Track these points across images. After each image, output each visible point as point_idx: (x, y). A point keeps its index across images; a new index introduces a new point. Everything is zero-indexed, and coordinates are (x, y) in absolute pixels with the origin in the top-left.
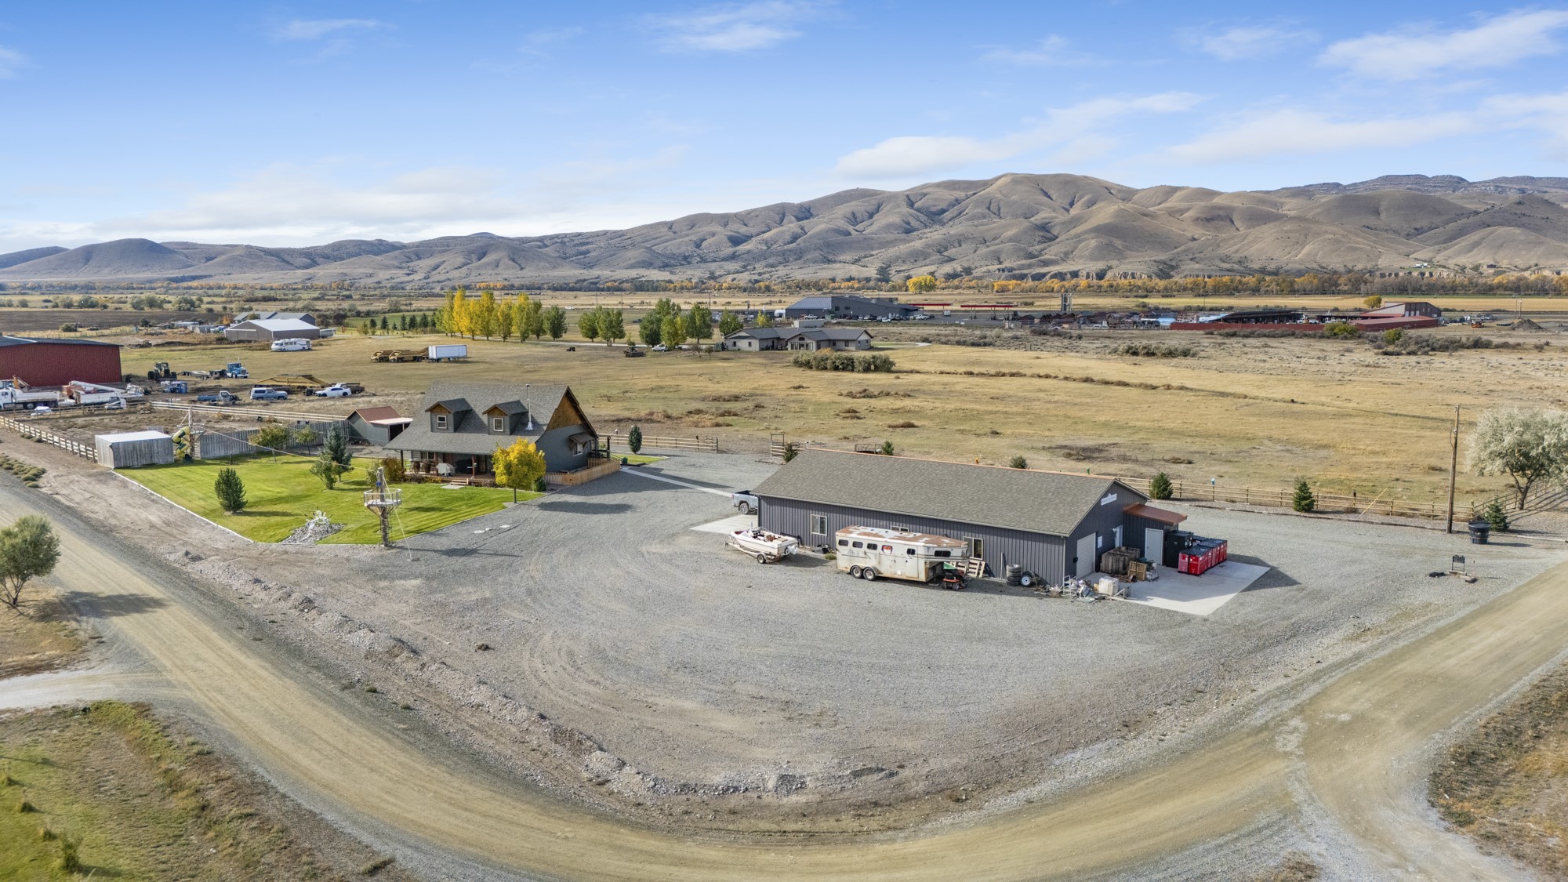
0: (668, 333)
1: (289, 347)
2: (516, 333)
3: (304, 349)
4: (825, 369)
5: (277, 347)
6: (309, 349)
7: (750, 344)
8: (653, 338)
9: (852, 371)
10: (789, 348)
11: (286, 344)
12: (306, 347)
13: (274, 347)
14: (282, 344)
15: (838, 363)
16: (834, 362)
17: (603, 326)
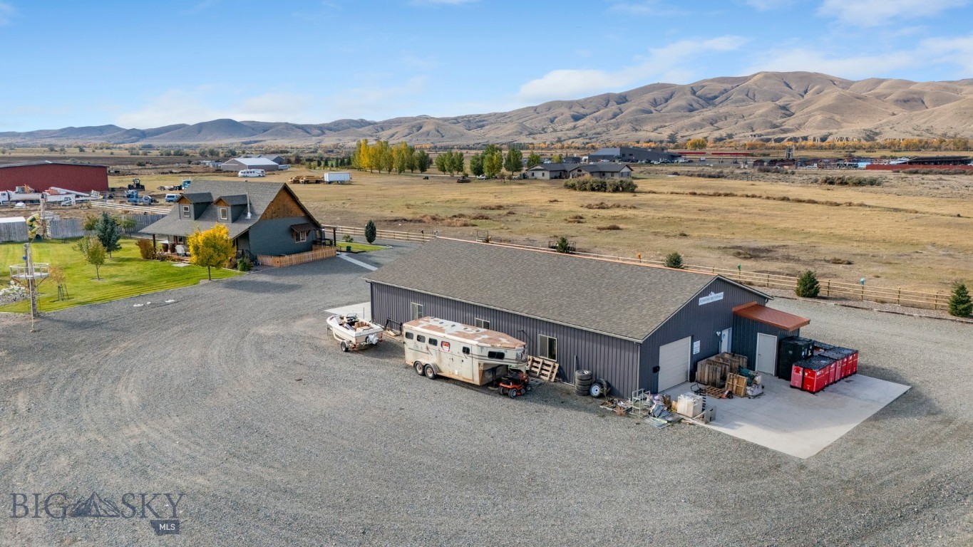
0: (488, 167)
1: (250, 174)
2: (395, 167)
3: (259, 176)
4: (585, 190)
5: (242, 174)
6: (263, 176)
7: (543, 174)
8: (478, 171)
9: (605, 191)
10: (571, 177)
11: (248, 172)
12: (261, 175)
13: (240, 174)
14: (245, 173)
15: (594, 185)
16: (592, 185)
17: (448, 163)
